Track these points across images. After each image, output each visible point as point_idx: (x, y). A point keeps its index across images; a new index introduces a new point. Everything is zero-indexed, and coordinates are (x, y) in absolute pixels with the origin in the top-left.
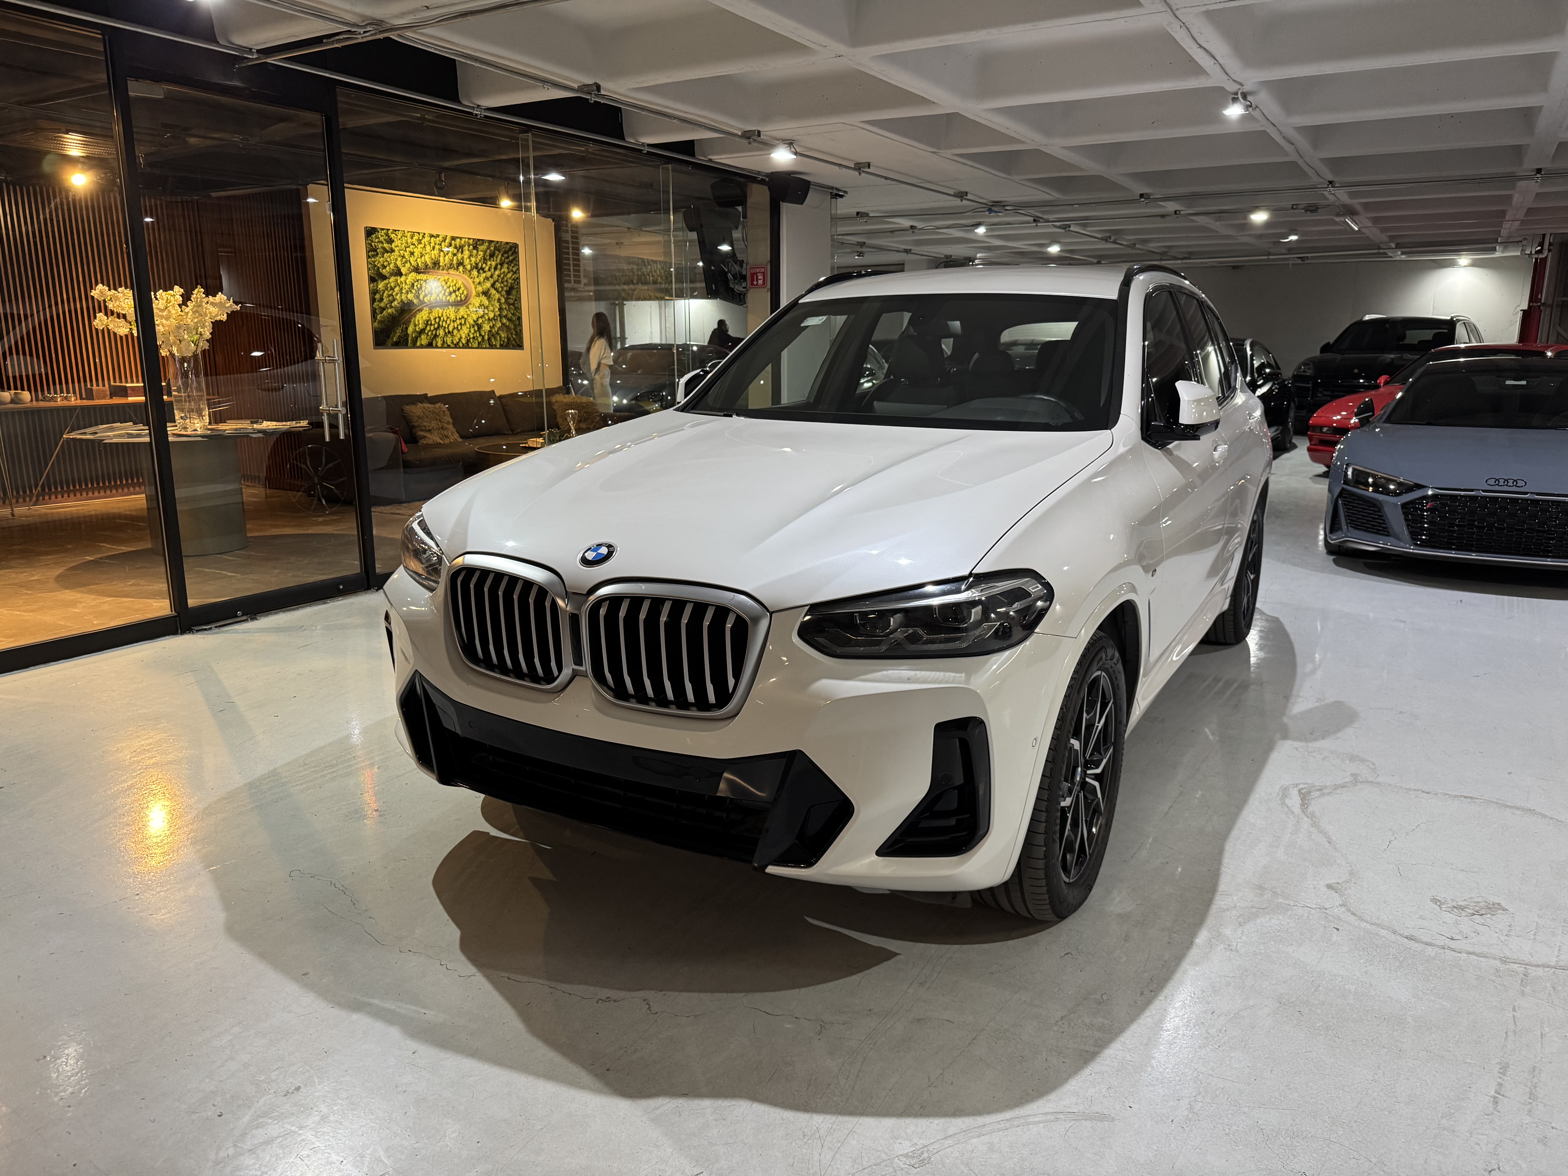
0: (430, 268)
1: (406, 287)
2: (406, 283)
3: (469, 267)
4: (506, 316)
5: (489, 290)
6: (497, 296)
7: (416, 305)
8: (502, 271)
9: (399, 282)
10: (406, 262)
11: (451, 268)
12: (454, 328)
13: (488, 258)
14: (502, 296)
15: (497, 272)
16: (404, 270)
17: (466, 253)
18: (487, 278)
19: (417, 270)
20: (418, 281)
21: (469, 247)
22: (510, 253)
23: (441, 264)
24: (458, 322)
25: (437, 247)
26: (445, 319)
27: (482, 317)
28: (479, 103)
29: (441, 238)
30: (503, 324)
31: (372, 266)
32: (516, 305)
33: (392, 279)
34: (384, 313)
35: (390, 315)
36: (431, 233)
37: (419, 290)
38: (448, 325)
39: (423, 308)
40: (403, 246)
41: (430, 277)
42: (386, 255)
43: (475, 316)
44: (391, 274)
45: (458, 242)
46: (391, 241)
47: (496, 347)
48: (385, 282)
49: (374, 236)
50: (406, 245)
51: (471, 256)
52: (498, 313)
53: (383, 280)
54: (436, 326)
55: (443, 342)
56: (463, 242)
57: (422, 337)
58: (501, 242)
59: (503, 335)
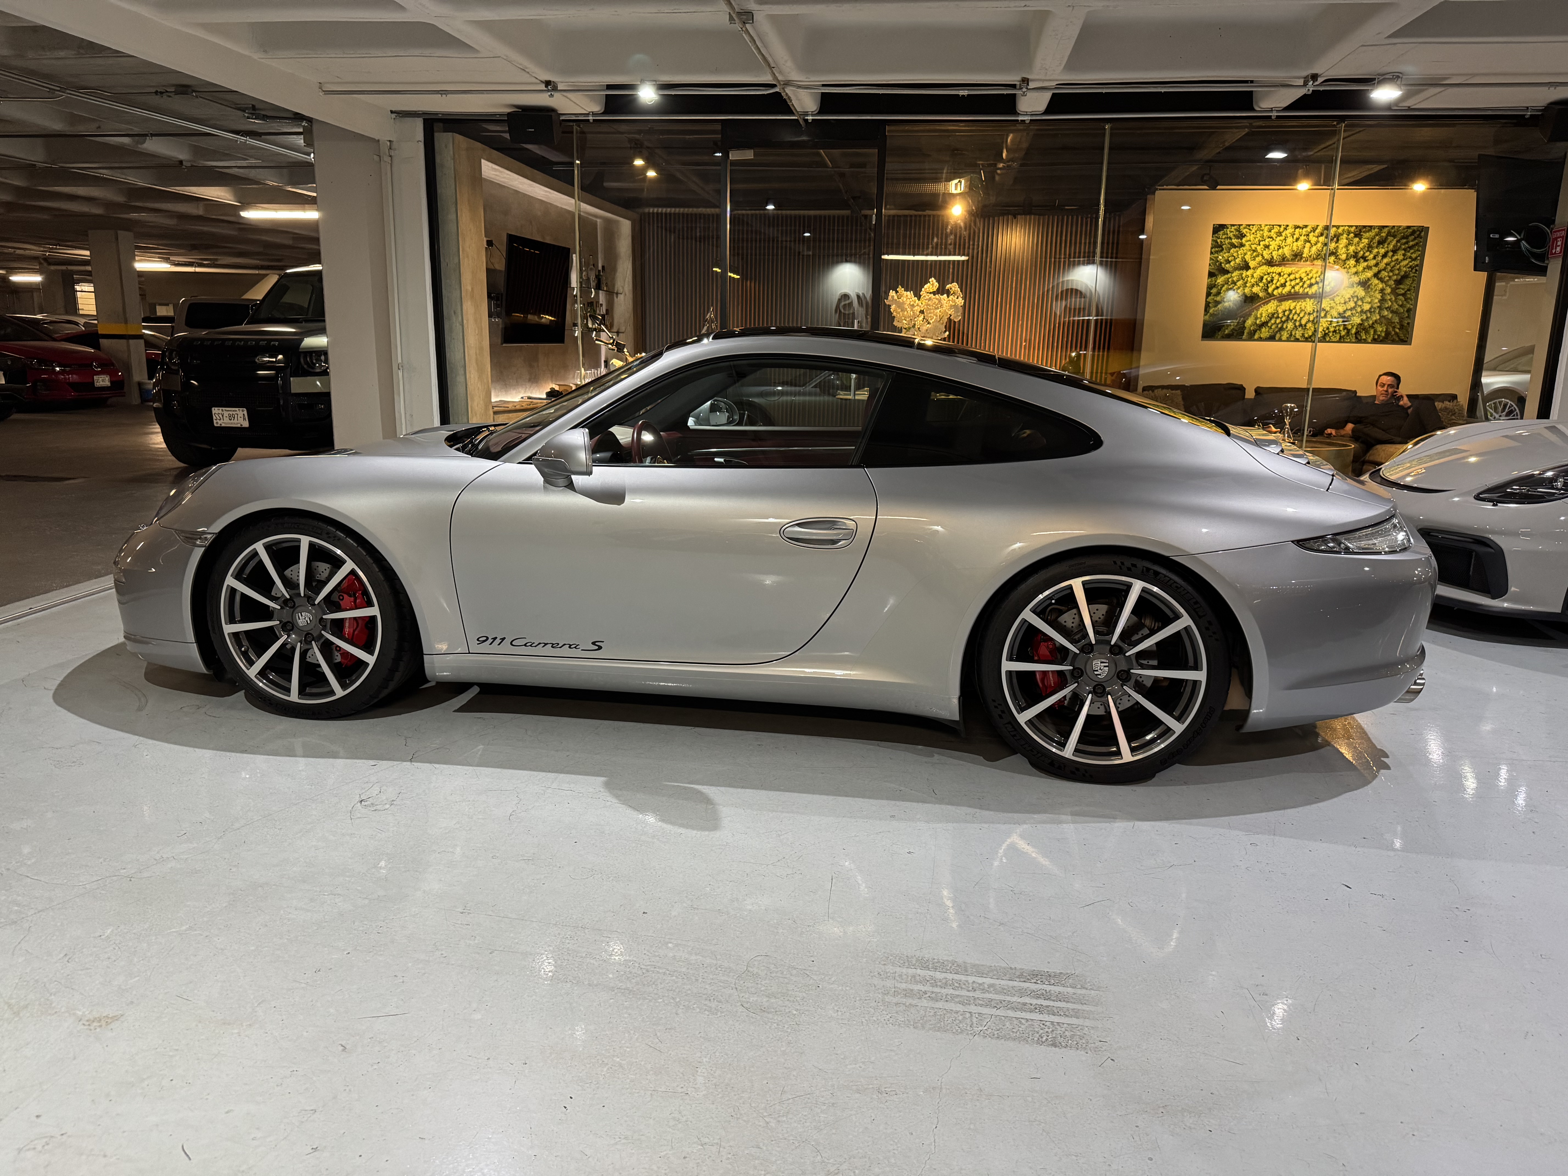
0: (1288, 260)
1: (1252, 281)
2: (1253, 276)
3: (1344, 257)
4: (1388, 308)
5: (1369, 279)
6: (1381, 286)
7: (1261, 298)
8: (1393, 259)
9: (1244, 275)
10: (1258, 256)
11: (1317, 259)
12: (1309, 321)
13: (1375, 245)
14: (1387, 286)
15: (1386, 260)
16: (1252, 264)
17: (1343, 241)
18: (1369, 268)
19: (1270, 263)
20: (1268, 274)
21: (1348, 235)
22: (1411, 238)
23: (1303, 255)
24: (1315, 314)
25: (1302, 238)
26: (1298, 312)
27: (1351, 309)
29: (1309, 229)
30: (1382, 317)
31: (1214, 261)
32: (1408, 296)
33: (1236, 274)
34: (1219, 306)
35: (1226, 309)
36: (1298, 224)
37: (1269, 282)
38: (1301, 318)
39: (1270, 301)
40: (1257, 239)
41: (1286, 270)
42: (1232, 251)
43: (1341, 310)
44: (1236, 269)
45: (1333, 231)
46: (1242, 236)
47: (1365, 341)
48: (1226, 276)
49: (1221, 233)
50: (1261, 239)
51: (1350, 244)
52: (1379, 304)
53: (1224, 274)
54: (1284, 319)
55: (1291, 335)
56: (1340, 230)
57: (1263, 330)
58: (1400, 226)
59: (1380, 329)
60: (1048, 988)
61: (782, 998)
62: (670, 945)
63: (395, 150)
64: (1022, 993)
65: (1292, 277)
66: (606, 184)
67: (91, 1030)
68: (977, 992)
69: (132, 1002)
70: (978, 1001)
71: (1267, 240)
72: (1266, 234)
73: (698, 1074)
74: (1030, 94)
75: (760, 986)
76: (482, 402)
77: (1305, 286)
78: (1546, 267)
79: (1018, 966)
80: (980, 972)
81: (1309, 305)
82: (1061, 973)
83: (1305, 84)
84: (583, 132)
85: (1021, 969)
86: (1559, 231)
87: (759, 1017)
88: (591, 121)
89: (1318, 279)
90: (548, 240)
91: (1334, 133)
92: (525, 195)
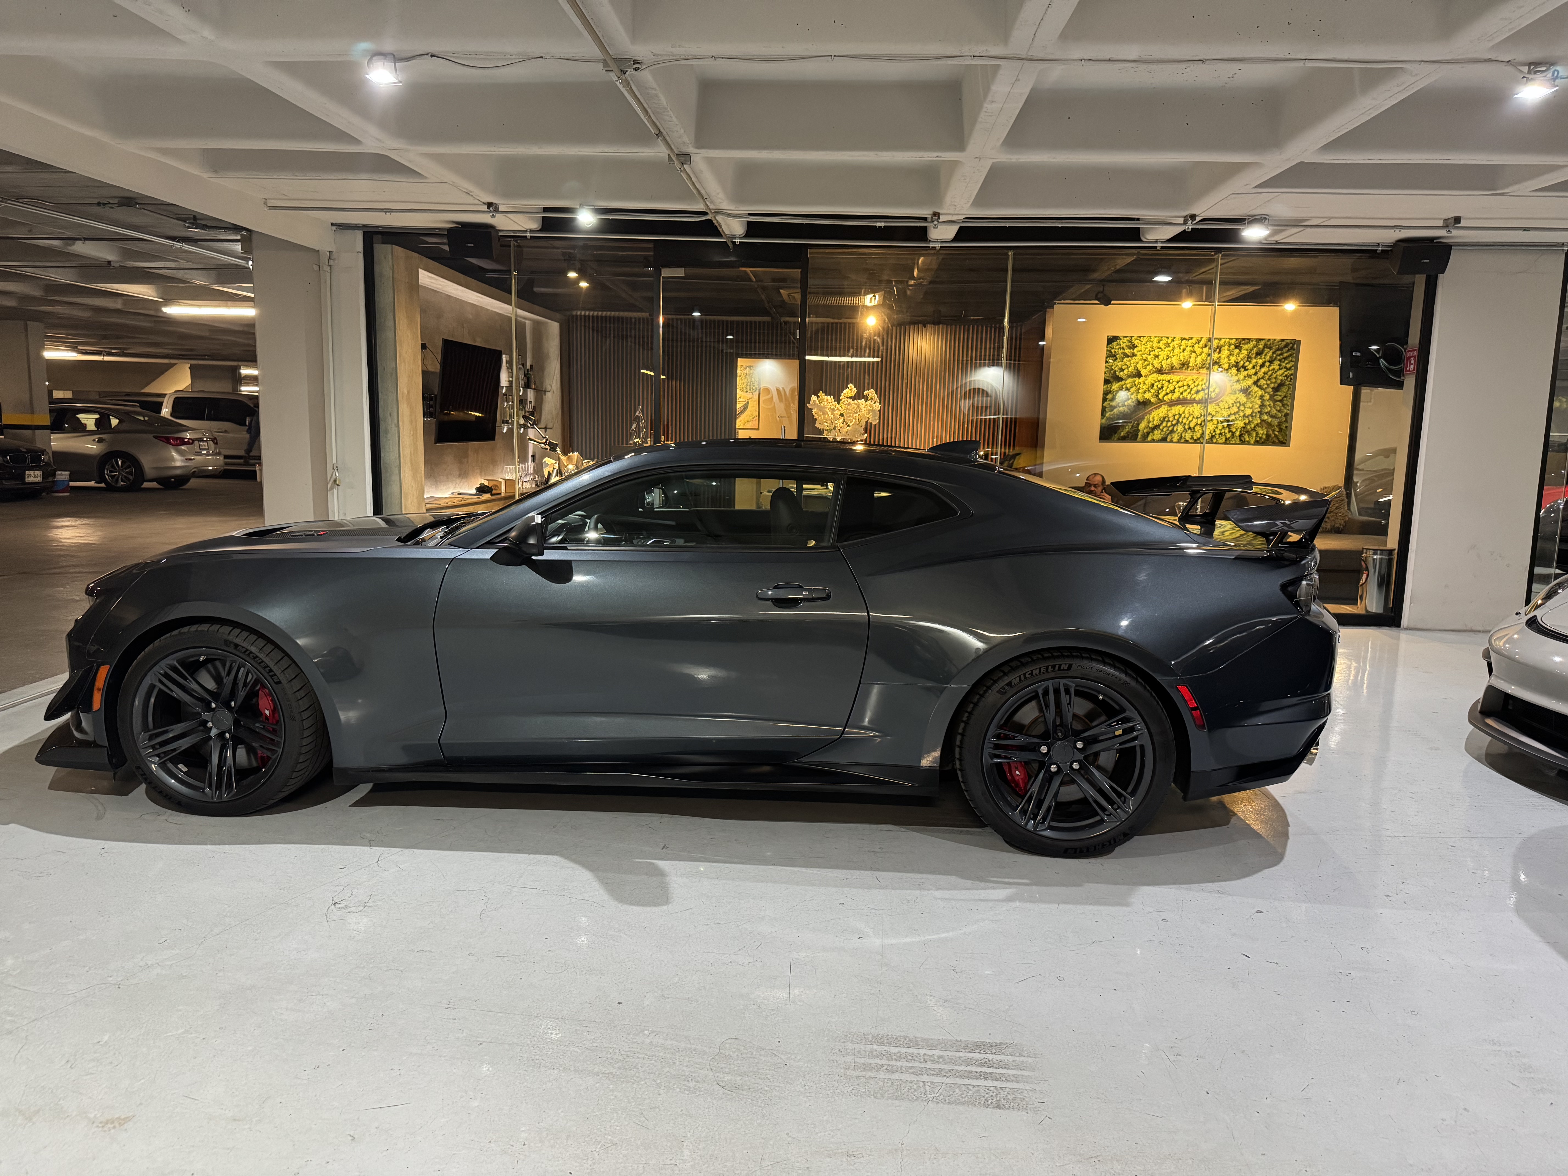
0: (1176, 369)
1: (1144, 387)
2: (1144, 383)
3: (1226, 366)
4: (1268, 413)
5: (1249, 387)
6: (1260, 393)
7: (1153, 403)
8: (1271, 368)
9: (1136, 383)
10: (1148, 365)
11: (1202, 368)
12: (1197, 424)
13: (1254, 356)
14: (1266, 393)
15: (1264, 370)
16: (1143, 372)
17: (1225, 352)
18: (1249, 376)
19: (1160, 371)
20: (1159, 381)
21: (1229, 347)
22: (1285, 350)
23: (1190, 365)
24: (1202, 418)
25: (1188, 349)
26: (1187, 416)
27: (1235, 414)
29: (1194, 341)
31: (1109, 369)
32: (1285, 402)
33: (1130, 380)
34: (1115, 410)
35: (1121, 413)
36: (1184, 337)
37: (1160, 389)
38: (1190, 422)
39: (1161, 406)
40: (1147, 350)
41: (1175, 377)
42: (1126, 359)
43: (1226, 414)
44: (1129, 376)
45: (1215, 343)
46: (1134, 347)
47: (1249, 443)
48: (1120, 383)
49: (1115, 343)
50: (1151, 349)
51: (1231, 354)
52: (1259, 410)
53: (1119, 382)
54: (1174, 422)
55: (1181, 437)
56: (1222, 342)
57: (1156, 432)
58: (1275, 340)
59: (1262, 432)
60: (991, 1057)
61: (754, 1076)
62: (646, 1032)
63: (334, 259)
64: (968, 1062)
65: (1180, 384)
66: (535, 289)
67: (105, 1131)
68: (929, 1063)
69: (141, 1104)
70: (929, 1072)
71: (1157, 350)
72: (1155, 345)
73: (685, 1147)
74: (940, 226)
75: (733, 1066)
76: (415, 500)
77: (1192, 392)
78: (1402, 382)
79: (963, 1039)
80: (930, 1044)
81: (1196, 410)
82: (1001, 1043)
83: (1185, 223)
84: (519, 246)
85: (965, 1041)
86: (1411, 351)
87: (734, 1095)
88: (529, 238)
89: (1204, 386)
90: (479, 343)
91: (1212, 260)
92: (456, 299)
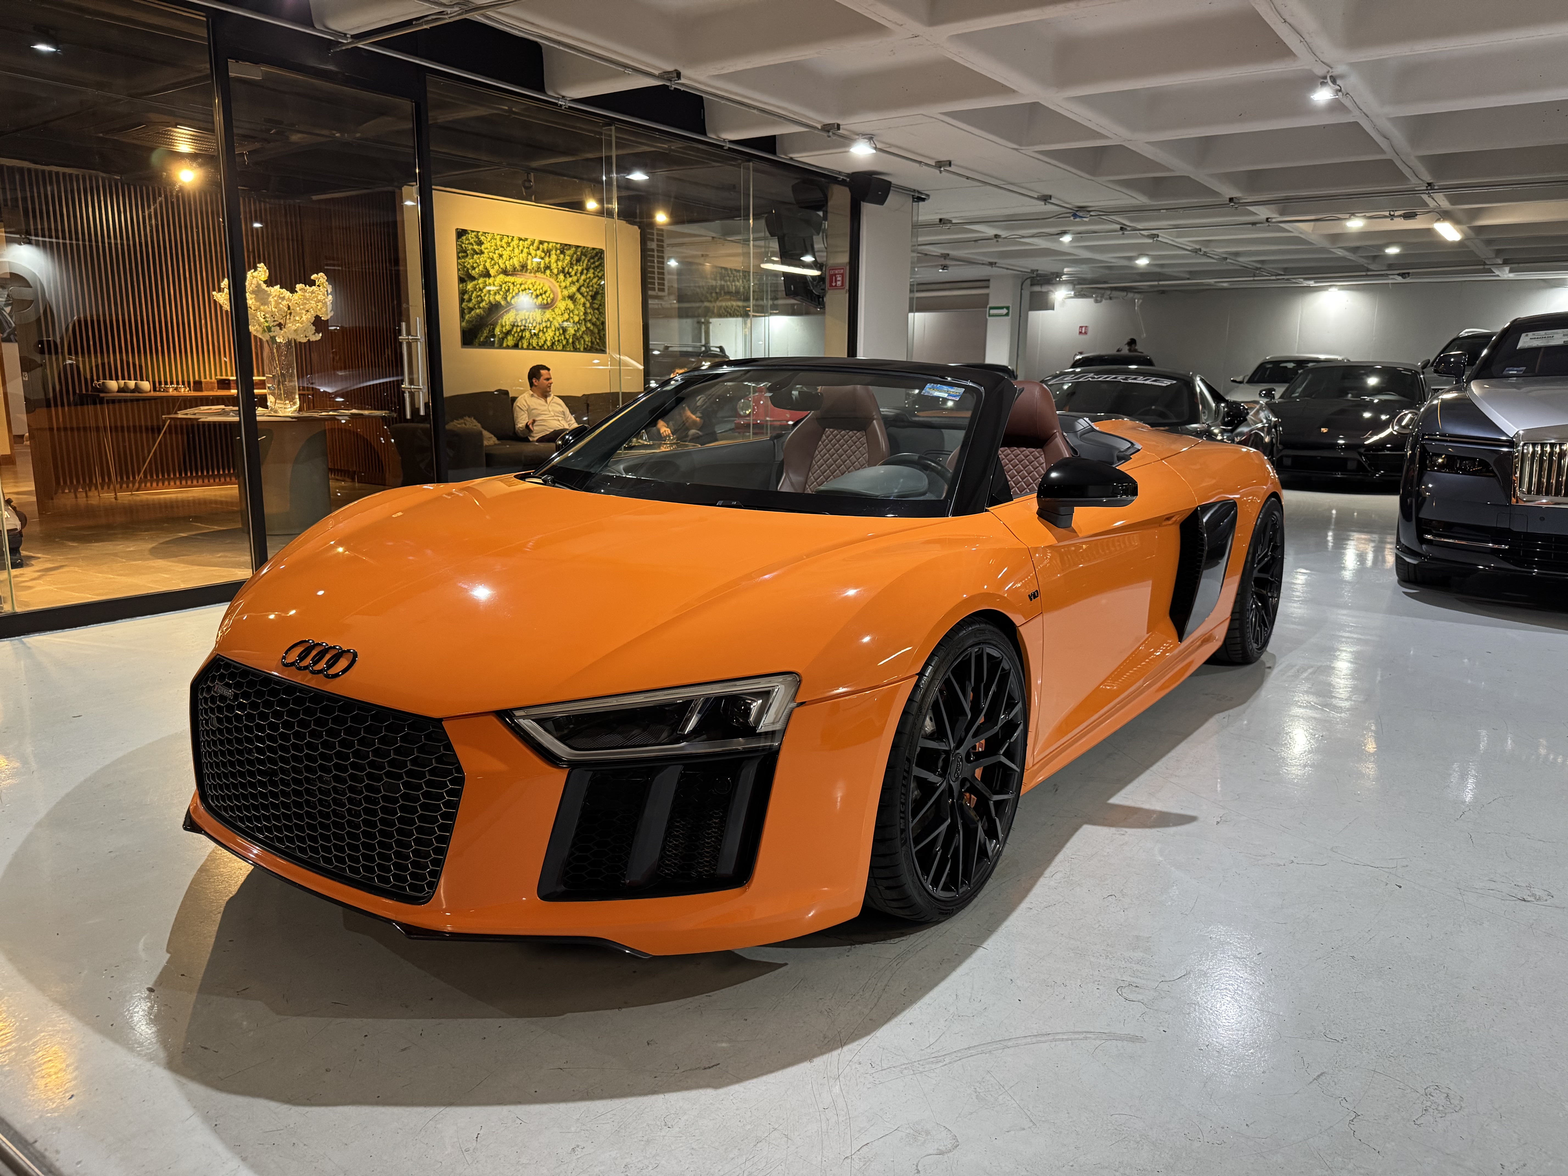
0: (518, 271)
1: (495, 288)
2: (494, 285)
3: (555, 271)
4: (590, 321)
5: (574, 294)
6: (583, 300)
7: (503, 306)
8: (588, 276)
9: (487, 283)
10: (495, 264)
11: (538, 271)
12: (540, 330)
13: (574, 262)
14: (587, 300)
15: (583, 277)
16: (492, 272)
17: (554, 257)
18: (573, 283)
19: (505, 272)
20: (506, 283)
21: (556, 251)
22: (596, 258)
23: (529, 267)
24: (544, 324)
26: (531, 322)
27: (567, 320)
28: (564, 94)
29: (529, 242)
30: (587, 328)
31: (462, 266)
32: (601, 310)
33: (481, 281)
34: (472, 313)
35: (478, 315)
36: (521, 236)
37: (507, 291)
39: (510, 310)
40: (493, 248)
41: (518, 280)
42: (475, 257)
43: (560, 319)
44: (480, 276)
45: (546, 246)
46: (481, 243)
47: (580, 350)
48: (474, 283)
49: (463, 237)
50: (495, 248)
51: (558, 260)
52: (583, 317)
53: (472, 281)
54: (522, 328)
56: (550, 246)
57: (509, 338)
58: (587, 248)
59: (587, 339)
65: (523, 287)
86: (836, 269)
89: (541, 291)
